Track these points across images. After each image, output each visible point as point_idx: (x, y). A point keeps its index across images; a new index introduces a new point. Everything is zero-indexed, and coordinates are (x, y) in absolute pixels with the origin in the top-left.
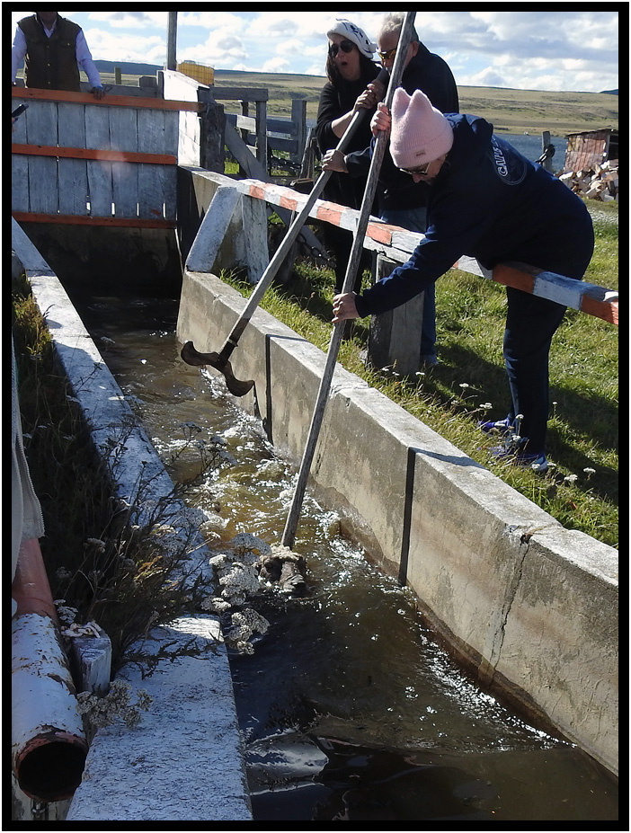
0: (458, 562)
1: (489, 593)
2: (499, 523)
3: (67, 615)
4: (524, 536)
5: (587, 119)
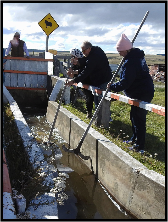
0: (120, 178)
1: (128, 187)
2: (131, 168)
3: (15, 192)
4: (137, 172)
5: (153, 61)
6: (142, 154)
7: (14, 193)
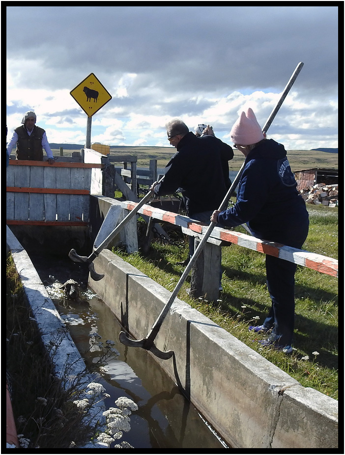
0: (243, 406)
1: (262, 424)
2: (266, 384)
3: (24, 443)
4: (280, 391)
5: (304, 164)
6: (288, 354)
7: (23, 445)
